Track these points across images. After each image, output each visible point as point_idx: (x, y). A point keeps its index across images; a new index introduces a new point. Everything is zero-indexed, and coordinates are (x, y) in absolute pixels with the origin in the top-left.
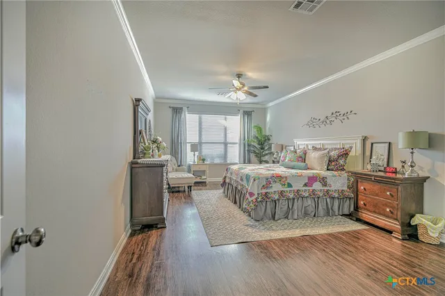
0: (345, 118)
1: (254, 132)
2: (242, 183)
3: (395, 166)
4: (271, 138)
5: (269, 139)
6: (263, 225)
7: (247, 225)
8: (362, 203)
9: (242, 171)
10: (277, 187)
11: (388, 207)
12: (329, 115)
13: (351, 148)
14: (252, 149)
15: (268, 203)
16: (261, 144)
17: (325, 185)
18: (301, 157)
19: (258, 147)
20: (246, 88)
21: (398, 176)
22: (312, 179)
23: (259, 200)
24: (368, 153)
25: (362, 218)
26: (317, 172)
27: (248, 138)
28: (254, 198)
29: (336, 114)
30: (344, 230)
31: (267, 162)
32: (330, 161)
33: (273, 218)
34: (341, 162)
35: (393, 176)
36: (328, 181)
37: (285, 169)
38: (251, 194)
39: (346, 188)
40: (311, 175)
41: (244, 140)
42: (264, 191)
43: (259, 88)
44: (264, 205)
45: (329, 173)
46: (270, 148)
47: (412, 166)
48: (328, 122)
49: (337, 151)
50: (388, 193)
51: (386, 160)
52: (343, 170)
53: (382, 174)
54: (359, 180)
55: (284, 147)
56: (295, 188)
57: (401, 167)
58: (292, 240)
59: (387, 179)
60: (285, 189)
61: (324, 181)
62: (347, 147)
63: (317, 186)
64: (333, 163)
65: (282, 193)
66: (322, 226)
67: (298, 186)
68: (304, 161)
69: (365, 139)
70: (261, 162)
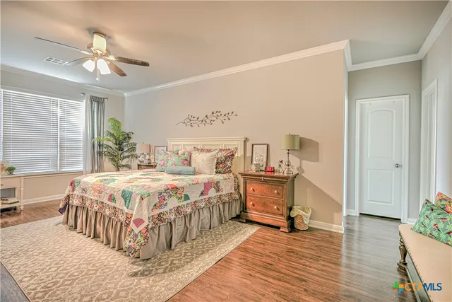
0: (226, 118)
1: (107, 126)
2: (112, 204)
3: (272, 166)
4: (132, 136)
5: (129, 138)
6: (160, 265)
7: (135, 274)
8: (251, 203)
9: (112, 185)
10: (173, 203)
11: (276, 204)
12: (210, 114)
13: (237, 149)
14: (105, 150)
15: (162, 228)
16: (119, 144)
17: (218, 190)
18: (186, 160)
19: (114, 146)
20: (112, 58)
21: (275, 174)
22: (208, 186)
23: (150, 226)
24: (249, 154)
25: (251, 219)
26: (208, 176)
27: (99, 135)
28: (142, 227)
29: (216, 114)
30: (246, 237)
31: (128, 167)
32: (217, 163)
33: (170, 246)
34: (228, 163)
35: (272, 174)
36: (221, 186)
37: (171, 177)
38: (139, 222)
39: (233, 191)
40: (206, 181)
41: (93, 138)
42: (157, 212)
43: (135, 63)
44: (157, 232)
45: (220, 177)
46: (134, 149)
47: (288, 165)
48: (208, 121)
49: (223, 152)
50: (276, 192)
51: (265, 160)
52: (230, 172)
53: (263, 173)
54: (248, 181)
55: (153, 148)
56: (192, 200)
57: (278, 166)
58: (206, 274)
59: (270, 178)
60: (182, 203)
61: (217, 186)
62: (232, 148)
63: (212, 193)
64: (221, 166)
65: (178, 209)
66: (226, 239)
67: (195, 197)
68: (190, 164)
69: (246, 140)
70: (118, 167)
